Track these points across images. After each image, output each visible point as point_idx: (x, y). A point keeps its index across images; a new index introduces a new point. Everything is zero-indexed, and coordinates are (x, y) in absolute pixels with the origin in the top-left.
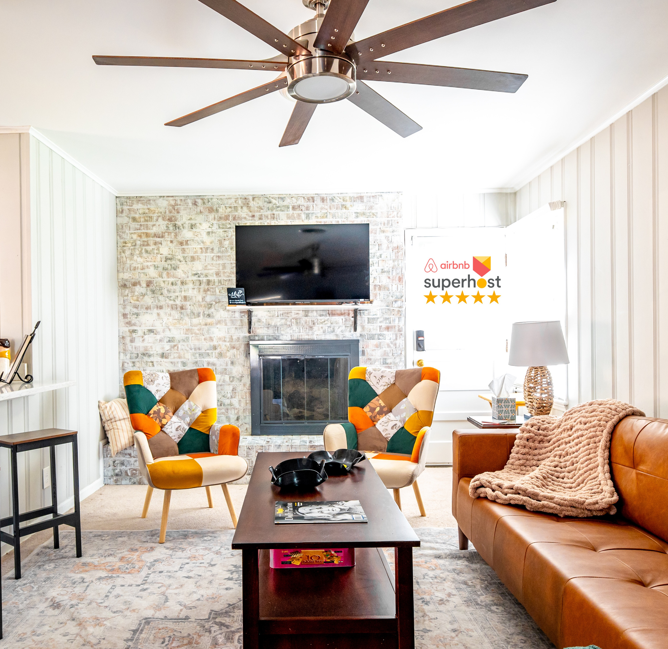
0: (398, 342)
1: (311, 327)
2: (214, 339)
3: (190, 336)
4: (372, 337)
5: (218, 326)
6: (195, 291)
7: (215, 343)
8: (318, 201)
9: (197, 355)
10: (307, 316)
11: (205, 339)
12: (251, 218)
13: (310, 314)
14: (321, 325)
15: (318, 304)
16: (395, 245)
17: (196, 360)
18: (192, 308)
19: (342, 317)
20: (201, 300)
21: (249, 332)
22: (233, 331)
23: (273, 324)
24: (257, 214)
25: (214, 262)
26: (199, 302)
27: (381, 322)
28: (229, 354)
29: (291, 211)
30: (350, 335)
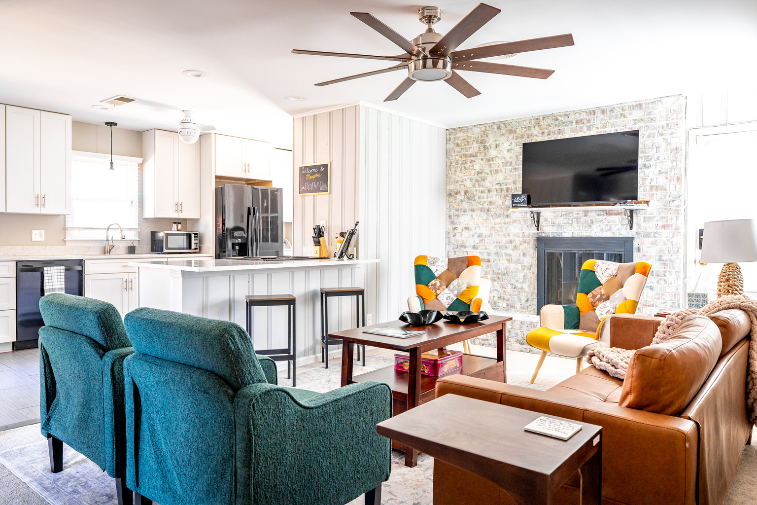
0: (674, 240)
1: (590, 226)
2: (511, 235)
3: (493, 232)
4: (648, 235)
5: (514, 224)
6: (498, 197)
7: (511, 238)
8: (599, 113)
9: (498, 247)
10: (586, 216)
11: (504, 235)
12: (541, 135)
13: (589, 214)
14: (599, 224)
15: (597, 205)
16: (674, 147)
17: (497, 251)
18: (495, 210)
19: (619, 216)
20: (501, 204)
21: (538, 230)
22: (525, 228)
23: (557, 223)
24: (546, 131)
25: (512, 173)
26: (500, 205)
27: (657, 221)
28: (521, 247)
29: (574, 125)
30: (625, 232)
